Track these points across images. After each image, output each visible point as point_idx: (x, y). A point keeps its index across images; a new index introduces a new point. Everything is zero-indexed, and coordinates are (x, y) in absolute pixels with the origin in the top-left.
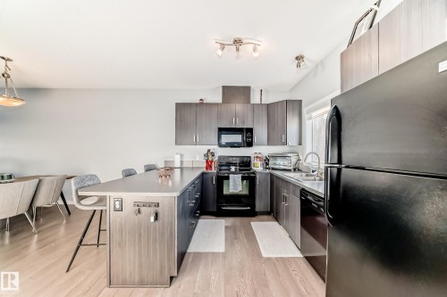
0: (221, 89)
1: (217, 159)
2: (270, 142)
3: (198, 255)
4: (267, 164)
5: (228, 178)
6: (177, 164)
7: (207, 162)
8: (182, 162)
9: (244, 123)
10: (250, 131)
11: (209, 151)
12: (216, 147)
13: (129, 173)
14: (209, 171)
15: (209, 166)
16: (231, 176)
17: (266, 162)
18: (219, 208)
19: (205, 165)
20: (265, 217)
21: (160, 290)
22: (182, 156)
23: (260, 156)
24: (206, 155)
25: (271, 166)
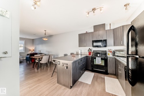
0: (93, 27)
1: (93, 51)
2: (115, 45)
3: (81, 83)
4: (114, 54)
5: (95, 58)
6: (80, 53)
7: (89, 53)
8: (81, 52)
9: (102, 38)
10: (105, 41)
11: (89, 49)
12: (92, 47)
13: (66, 55)
14: (90, 56)
15: (90, 54)
16: (96, 58)
17: (114, 53)
18: (92, 69)
19: (88, 54)
20: (113, 76)
21: (68, 89)
22: (81, 50)
23: (111, 50)
24: (89, 50)
25: (116, 54)
